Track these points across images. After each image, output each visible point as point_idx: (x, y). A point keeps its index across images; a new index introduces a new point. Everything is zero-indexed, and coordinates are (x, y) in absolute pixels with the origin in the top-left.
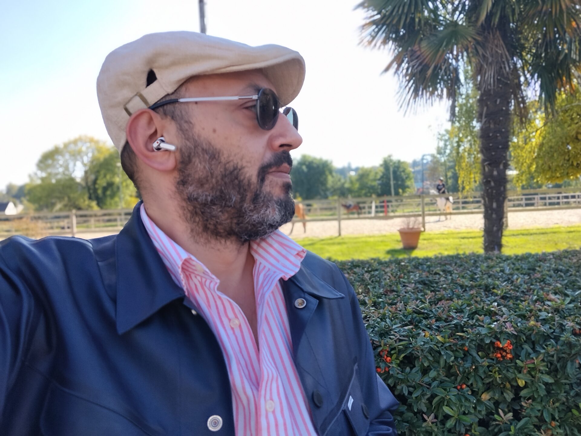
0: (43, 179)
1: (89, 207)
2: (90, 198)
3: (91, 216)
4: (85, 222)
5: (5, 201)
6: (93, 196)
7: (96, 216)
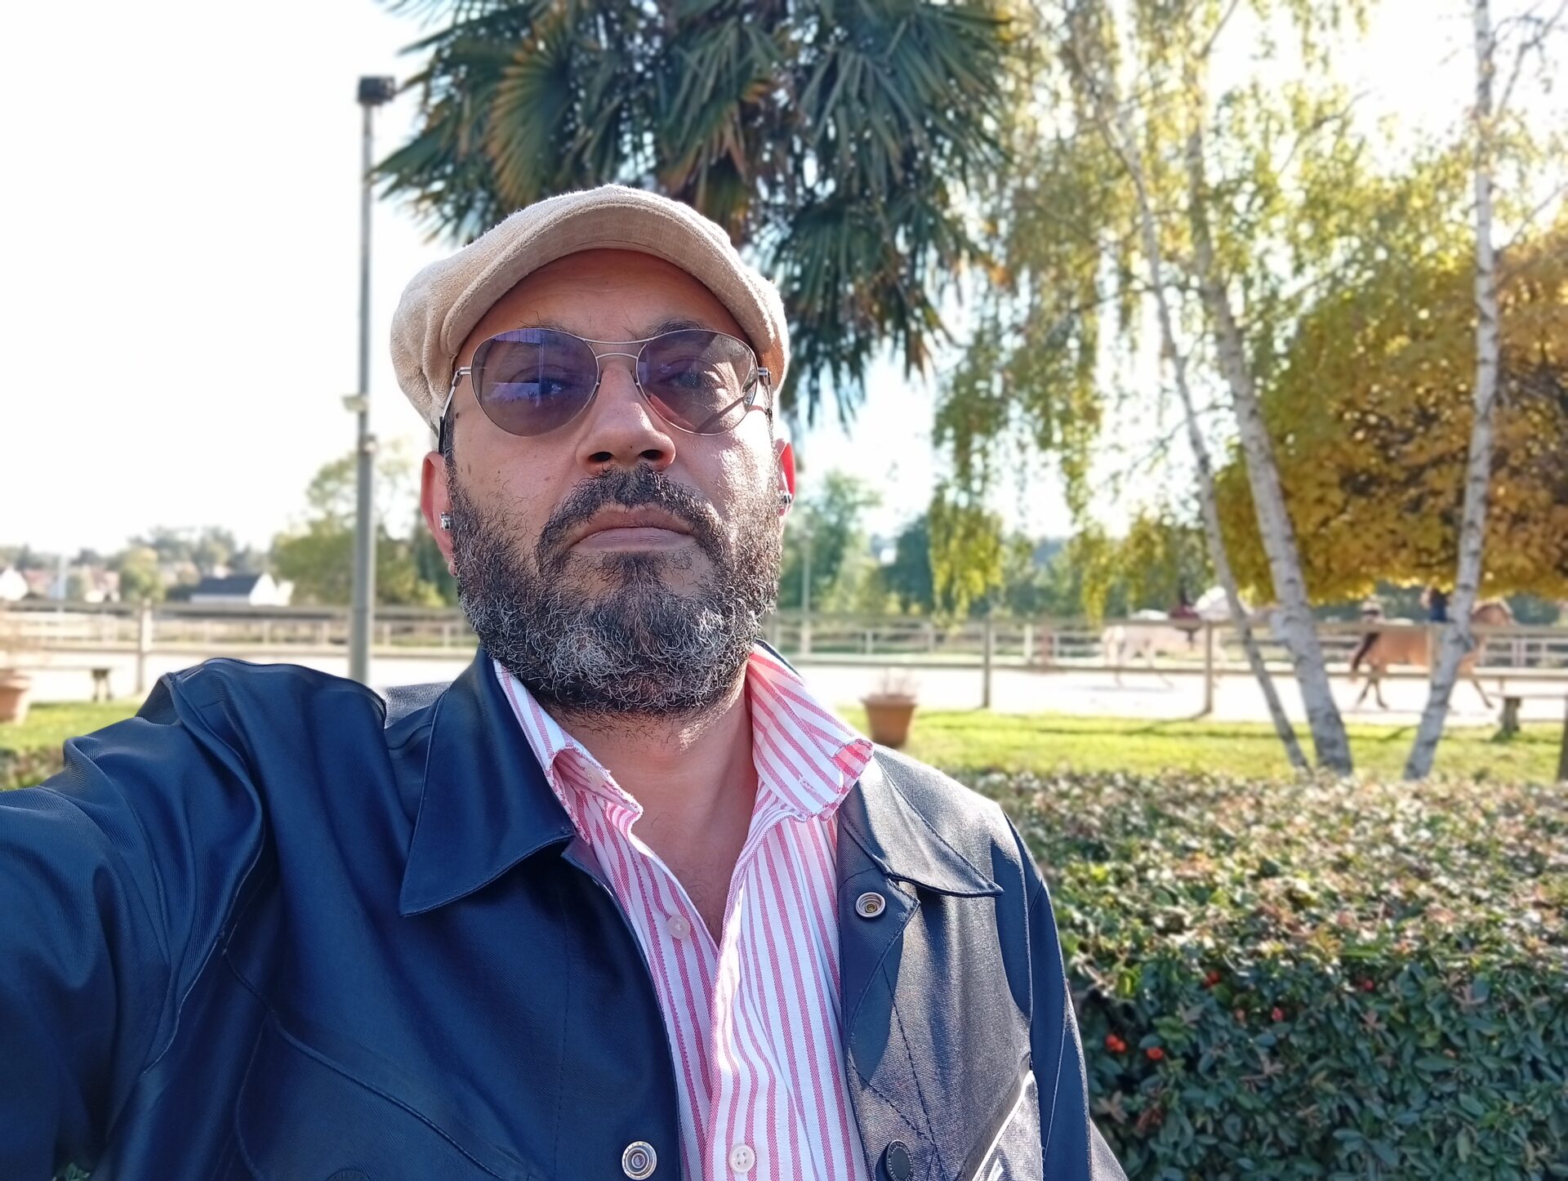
0: (314, 525)
1: (416, 595)
2: (424, 576)
3: (421, 618)
4: (408, 630)
5: (253, 570)
6: (431, 572)
7: (433, 618)
